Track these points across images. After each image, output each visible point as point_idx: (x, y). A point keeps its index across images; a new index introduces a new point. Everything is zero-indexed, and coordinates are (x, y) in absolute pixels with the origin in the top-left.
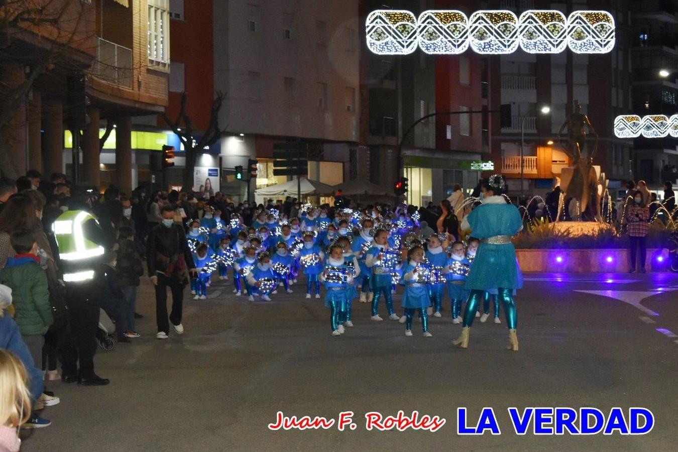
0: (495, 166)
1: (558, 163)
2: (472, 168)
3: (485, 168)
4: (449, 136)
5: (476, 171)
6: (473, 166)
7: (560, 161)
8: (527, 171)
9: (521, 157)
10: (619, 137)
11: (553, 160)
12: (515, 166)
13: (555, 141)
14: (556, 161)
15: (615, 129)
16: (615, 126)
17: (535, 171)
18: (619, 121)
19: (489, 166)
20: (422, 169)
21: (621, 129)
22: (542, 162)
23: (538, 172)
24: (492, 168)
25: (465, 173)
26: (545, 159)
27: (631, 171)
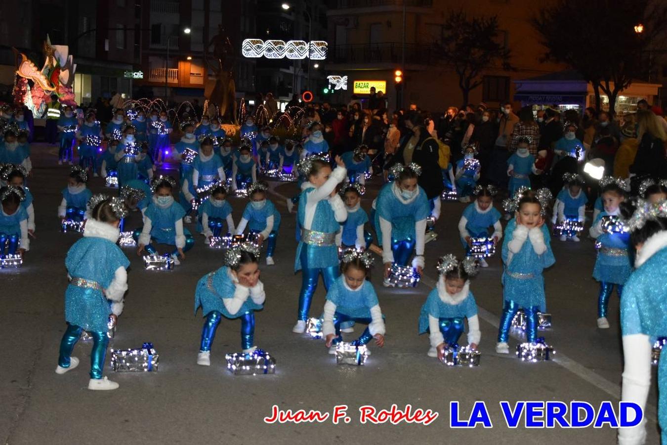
0: (144, 75)
1: (195, 75)
2: (125, 76)
3: (135, 77)
4: (107, 48)
5: (128, 79)
6: (125, 74)
7: (196, 74)
8: (170, 80)
9: (165, 69)
10: (245, 56)
11: (192, 72)
12: (159, 76)
13: (192, 57)
14: (194, 74)
15: (243, 50)
16: (243, 47)
17: (176, 81)
18: (246, 43)
19: (139, 75)
20: (83, 75)
21: (248, 50)
22: (182, 74)
23: (178, 82)
24: (142, 77)
25: (119, 79)
26: (184, 72)
27: (253, 85)
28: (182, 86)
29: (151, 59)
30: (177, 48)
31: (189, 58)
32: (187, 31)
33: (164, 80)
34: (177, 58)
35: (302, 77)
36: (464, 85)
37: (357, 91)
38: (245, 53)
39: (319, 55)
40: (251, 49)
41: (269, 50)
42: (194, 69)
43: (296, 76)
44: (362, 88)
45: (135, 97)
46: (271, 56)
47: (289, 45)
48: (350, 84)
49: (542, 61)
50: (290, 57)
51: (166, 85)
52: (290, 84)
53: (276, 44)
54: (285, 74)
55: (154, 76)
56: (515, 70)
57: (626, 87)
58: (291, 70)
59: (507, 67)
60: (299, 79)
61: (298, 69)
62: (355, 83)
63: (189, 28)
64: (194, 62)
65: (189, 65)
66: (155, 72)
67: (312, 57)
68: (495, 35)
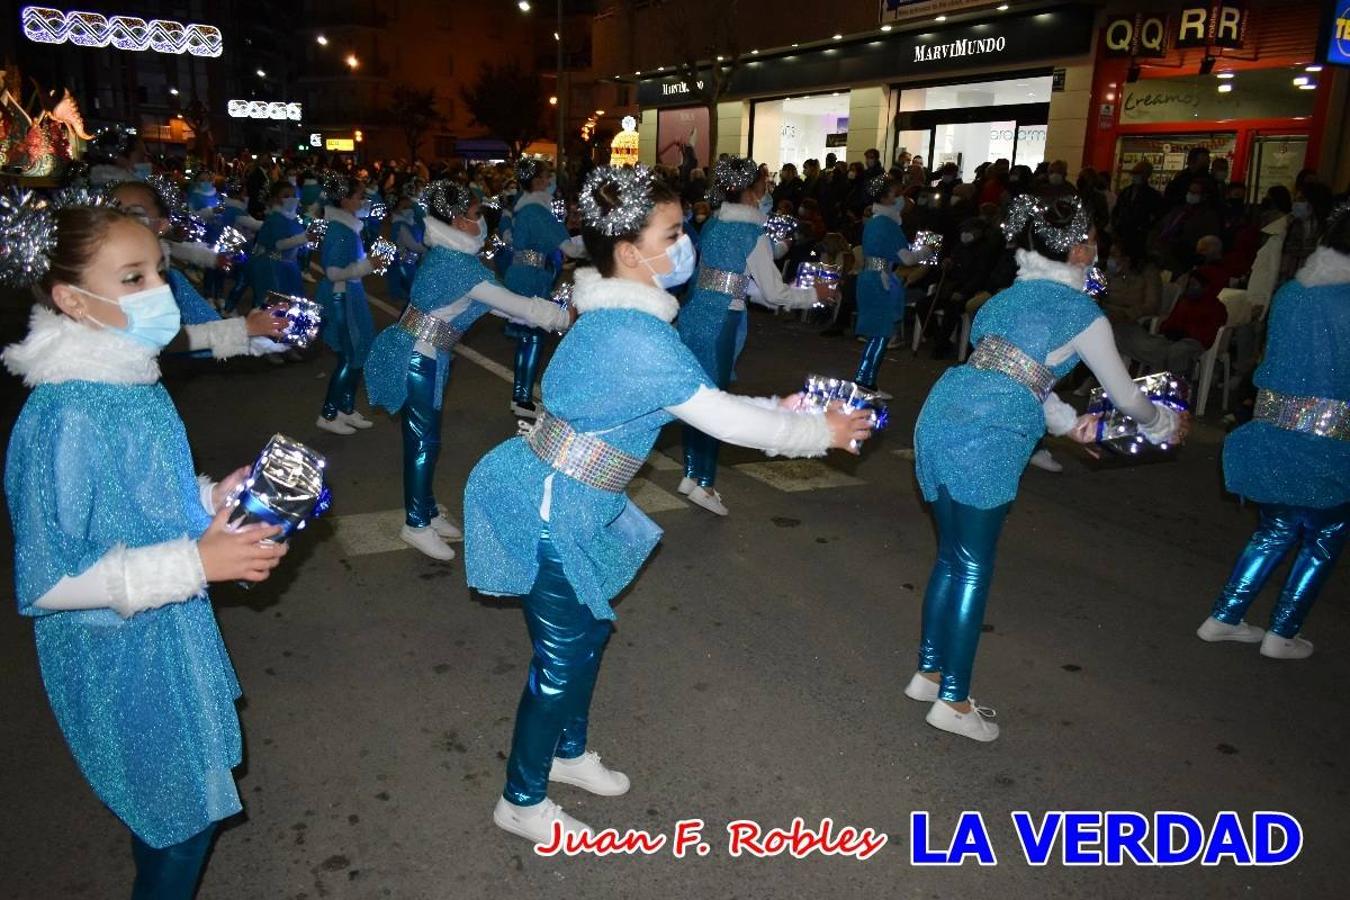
28: (176, 142)
29: (143, 117)
30: (167, 107)
31: (180, 116)
32: (174, 92)
33: (156, 136)
34: (168, 117)
35: (290, 135)
36: (411, 143)
37: (328, 147)
38: (230, 112)
39: (297, 116)
40: (237, 109)
41: (254, 111)
42: (185, 127)
43: (280, 134)
44: (334, 145)
46: (254, 116)
47: (272, 106)
48: (323, 141)
49: (470, 125)
50: (274, 117)
51: (159, 141)
52: (278, 141)
53: (259, 105)
55: (148, 132)
56: (451, 132)
57: (529, 146)
58: (278, 128)
59: (444, 129)
60: (286, 137)
61: (284, 127)
62: (328, 141)
63: (177, 89)
64: (185, 120)
65: (179, 122)
66: (147, 129)
67: (292, 117)
68: (433, 103)
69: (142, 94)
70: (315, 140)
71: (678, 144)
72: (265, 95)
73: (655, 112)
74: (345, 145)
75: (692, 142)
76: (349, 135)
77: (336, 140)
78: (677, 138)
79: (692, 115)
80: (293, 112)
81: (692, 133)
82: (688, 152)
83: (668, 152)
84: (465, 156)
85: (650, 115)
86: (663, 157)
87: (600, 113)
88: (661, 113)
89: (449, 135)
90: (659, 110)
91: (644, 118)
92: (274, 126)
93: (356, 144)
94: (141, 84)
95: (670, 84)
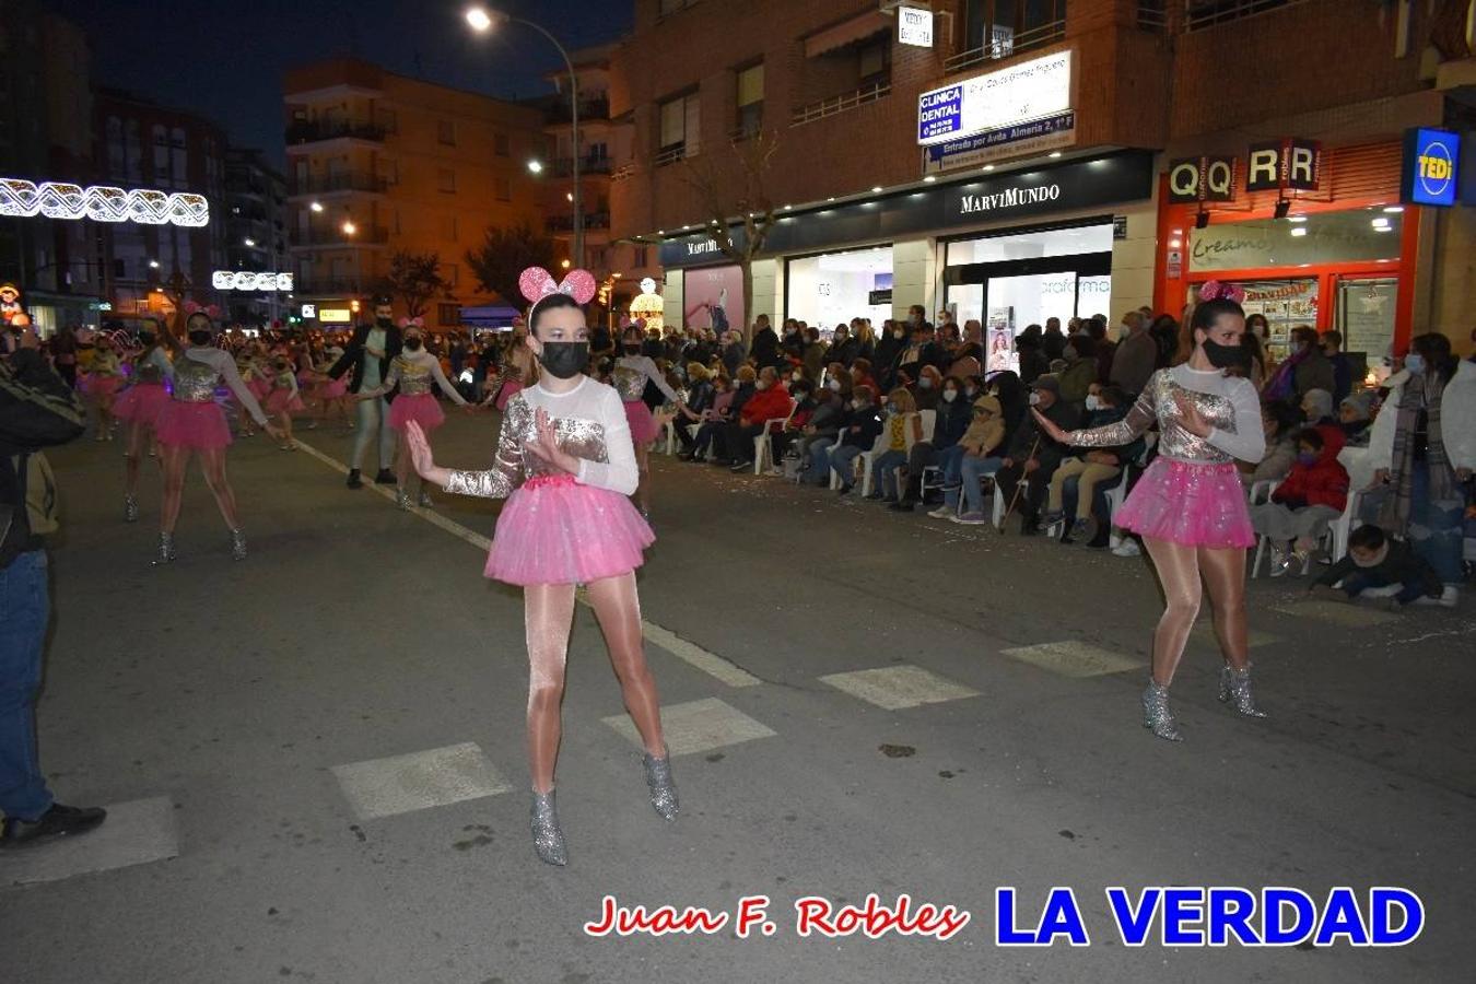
29: (118, 291)
30: (145, 280)
31: (160, 290)
32: (154, 264)
33: (133, 311)
34: (147, 289)
35: (279, 307)
36: (413, 311)
37: (323, 319)
38: (215, 284)
39: (288, 287)
40: (222, 281)
41: (241, 282)
42: (165, 301)
43: (272, 305)
44: (329, 315)
45: (102, 328)
46: (244, 287)
47: (260, 276)
48: (317, 312)
49: (476, 292)
50: (263, 288)
52: (267, 313)
53: (247, 276)
54: (260, 303)
55: (123, 307)
56: (456, 299)
58: (267, 300)
59: (449, 297)
60: (275, 309)
61: (274, 299)
62: (322, 312)
63: (156, 261)
64: (165, 293)
65: (159, 296)
66: (123, 304)
67: (283, 288)
68: (437, 270)
69: (119, 268)
70: (308, 311)
71: (707, 306)
72: (254, 265)
73: (679, 273)
74: (341, 316)
75: (722, 303)
76: (343, 305)
77: (331, 311)
78: (706, 300)
79: (722, 276)
80: (284, 282)
81: (722, 293)
82: (718, 314)
83: (696, 314)
84: (471, 324)
85: (675, 276)
86: (690, 321)
87: (617, 275)
88: (687, 274)
89: (452, 302)
90: (684, 271)
91: (668, 279)
92: (263, 298)
93: (353, 315)
94: (117, 256)
95: (696, 242)
